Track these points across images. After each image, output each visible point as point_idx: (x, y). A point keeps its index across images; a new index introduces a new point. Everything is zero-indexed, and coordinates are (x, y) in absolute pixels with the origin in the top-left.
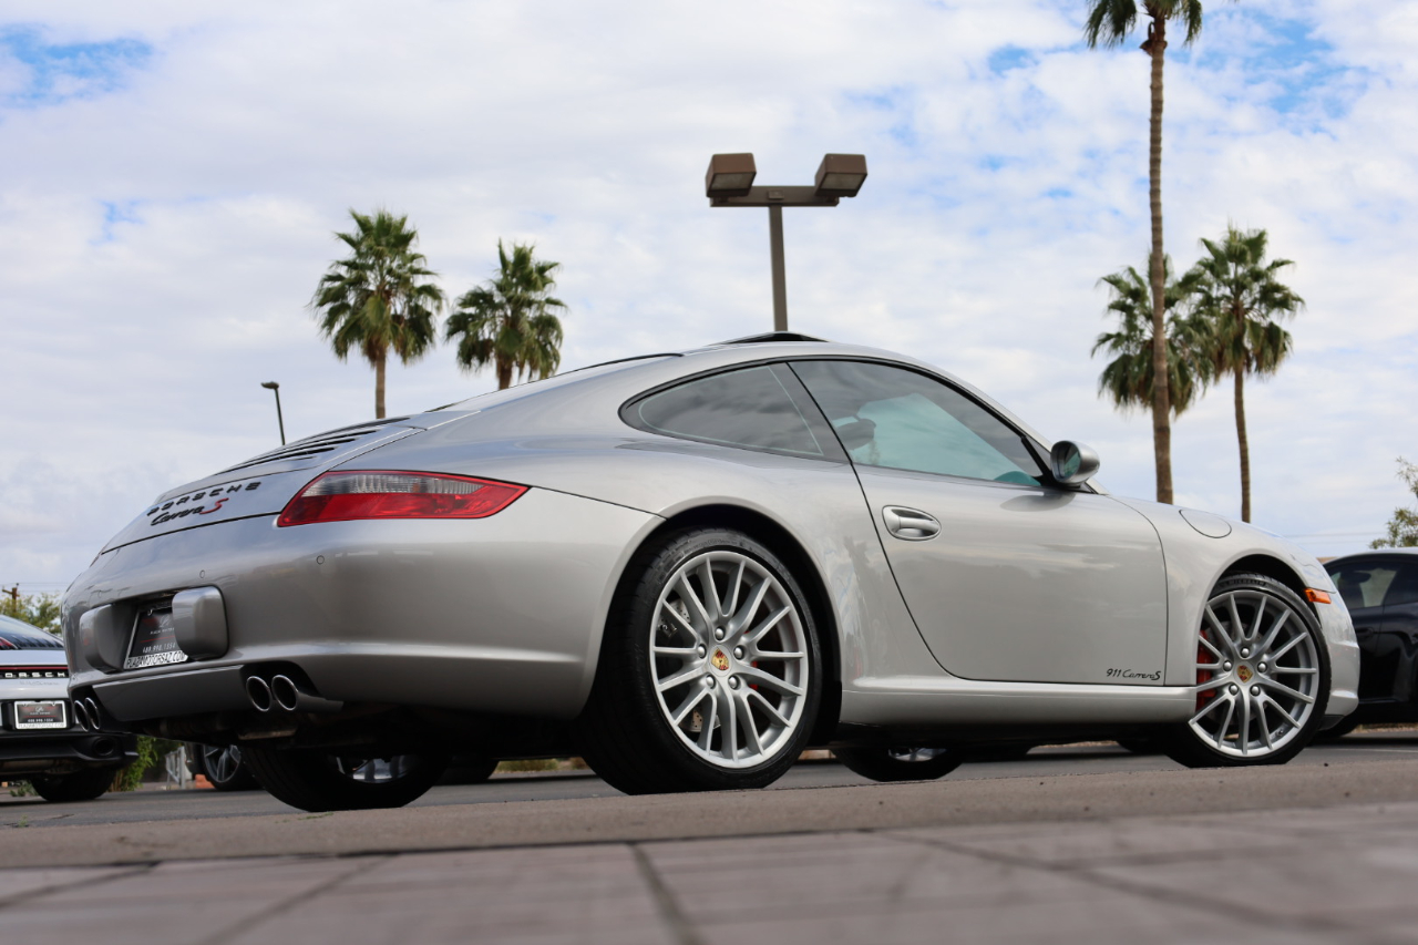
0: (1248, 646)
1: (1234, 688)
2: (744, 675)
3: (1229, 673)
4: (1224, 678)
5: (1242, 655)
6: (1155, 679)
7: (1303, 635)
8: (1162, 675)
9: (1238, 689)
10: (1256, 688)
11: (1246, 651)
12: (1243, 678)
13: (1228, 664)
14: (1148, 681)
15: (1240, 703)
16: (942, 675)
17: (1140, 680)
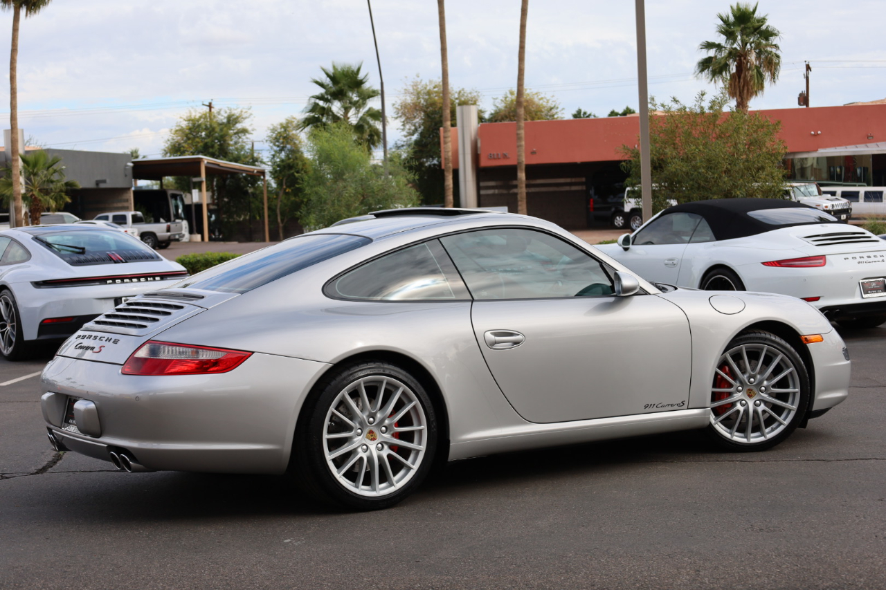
0: (754, 377)
1: (744, 402)
2: (386, 443)
3: (740, 394)
4: (737, 396)
5: (749, 382)
6: (681, 406)
7: (791, 369)
8: (686, 403)
9: (746, 402)
10: (758, 402)
11: (752, 380)
12: (750, 396)
13: (740, 388)
14: (676, 407)
15: (746, 412)
16: (525, 423)
17: (670, 408)
